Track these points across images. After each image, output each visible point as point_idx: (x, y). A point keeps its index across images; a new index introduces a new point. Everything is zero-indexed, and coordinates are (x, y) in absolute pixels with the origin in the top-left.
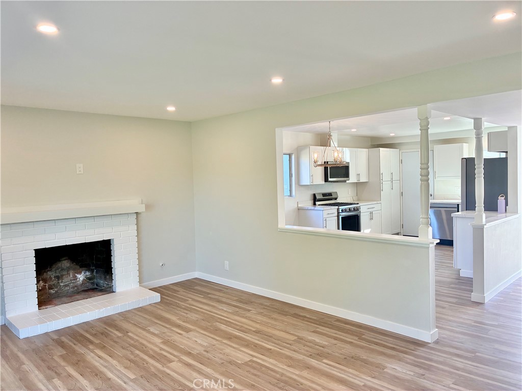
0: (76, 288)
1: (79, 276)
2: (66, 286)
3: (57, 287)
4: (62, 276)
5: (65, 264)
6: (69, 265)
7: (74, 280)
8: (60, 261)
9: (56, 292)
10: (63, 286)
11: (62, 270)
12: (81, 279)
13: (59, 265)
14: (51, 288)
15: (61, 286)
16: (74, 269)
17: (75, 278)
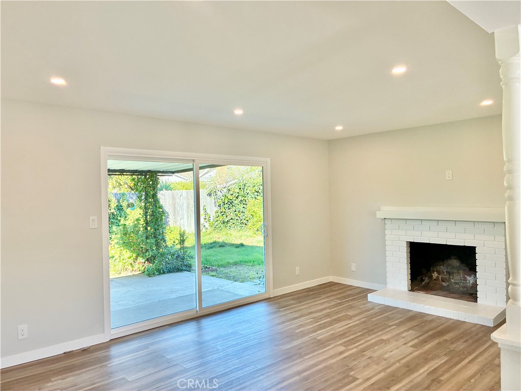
0: (465, 289)
1: (468, 278)
2: (456, 283)
3: (448, 282)
4: (453, 273)
5: (455, 262)
6: (458, 265)
7: (464, 280)
8: (450, 259)
9: (448, 286)
10: (454, 282)
11: (452, 267)
12: (471, 282)
13: (450, 262)
14: (443, 280)
15: (451, 282)
16: (464, 270)
17: (465, 279)
